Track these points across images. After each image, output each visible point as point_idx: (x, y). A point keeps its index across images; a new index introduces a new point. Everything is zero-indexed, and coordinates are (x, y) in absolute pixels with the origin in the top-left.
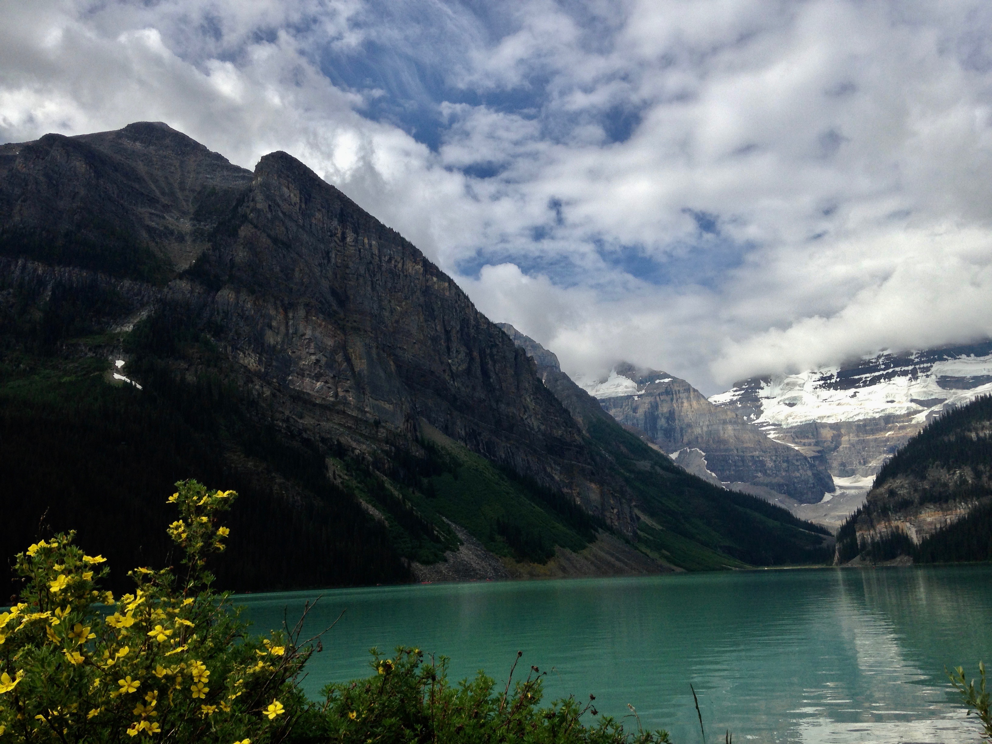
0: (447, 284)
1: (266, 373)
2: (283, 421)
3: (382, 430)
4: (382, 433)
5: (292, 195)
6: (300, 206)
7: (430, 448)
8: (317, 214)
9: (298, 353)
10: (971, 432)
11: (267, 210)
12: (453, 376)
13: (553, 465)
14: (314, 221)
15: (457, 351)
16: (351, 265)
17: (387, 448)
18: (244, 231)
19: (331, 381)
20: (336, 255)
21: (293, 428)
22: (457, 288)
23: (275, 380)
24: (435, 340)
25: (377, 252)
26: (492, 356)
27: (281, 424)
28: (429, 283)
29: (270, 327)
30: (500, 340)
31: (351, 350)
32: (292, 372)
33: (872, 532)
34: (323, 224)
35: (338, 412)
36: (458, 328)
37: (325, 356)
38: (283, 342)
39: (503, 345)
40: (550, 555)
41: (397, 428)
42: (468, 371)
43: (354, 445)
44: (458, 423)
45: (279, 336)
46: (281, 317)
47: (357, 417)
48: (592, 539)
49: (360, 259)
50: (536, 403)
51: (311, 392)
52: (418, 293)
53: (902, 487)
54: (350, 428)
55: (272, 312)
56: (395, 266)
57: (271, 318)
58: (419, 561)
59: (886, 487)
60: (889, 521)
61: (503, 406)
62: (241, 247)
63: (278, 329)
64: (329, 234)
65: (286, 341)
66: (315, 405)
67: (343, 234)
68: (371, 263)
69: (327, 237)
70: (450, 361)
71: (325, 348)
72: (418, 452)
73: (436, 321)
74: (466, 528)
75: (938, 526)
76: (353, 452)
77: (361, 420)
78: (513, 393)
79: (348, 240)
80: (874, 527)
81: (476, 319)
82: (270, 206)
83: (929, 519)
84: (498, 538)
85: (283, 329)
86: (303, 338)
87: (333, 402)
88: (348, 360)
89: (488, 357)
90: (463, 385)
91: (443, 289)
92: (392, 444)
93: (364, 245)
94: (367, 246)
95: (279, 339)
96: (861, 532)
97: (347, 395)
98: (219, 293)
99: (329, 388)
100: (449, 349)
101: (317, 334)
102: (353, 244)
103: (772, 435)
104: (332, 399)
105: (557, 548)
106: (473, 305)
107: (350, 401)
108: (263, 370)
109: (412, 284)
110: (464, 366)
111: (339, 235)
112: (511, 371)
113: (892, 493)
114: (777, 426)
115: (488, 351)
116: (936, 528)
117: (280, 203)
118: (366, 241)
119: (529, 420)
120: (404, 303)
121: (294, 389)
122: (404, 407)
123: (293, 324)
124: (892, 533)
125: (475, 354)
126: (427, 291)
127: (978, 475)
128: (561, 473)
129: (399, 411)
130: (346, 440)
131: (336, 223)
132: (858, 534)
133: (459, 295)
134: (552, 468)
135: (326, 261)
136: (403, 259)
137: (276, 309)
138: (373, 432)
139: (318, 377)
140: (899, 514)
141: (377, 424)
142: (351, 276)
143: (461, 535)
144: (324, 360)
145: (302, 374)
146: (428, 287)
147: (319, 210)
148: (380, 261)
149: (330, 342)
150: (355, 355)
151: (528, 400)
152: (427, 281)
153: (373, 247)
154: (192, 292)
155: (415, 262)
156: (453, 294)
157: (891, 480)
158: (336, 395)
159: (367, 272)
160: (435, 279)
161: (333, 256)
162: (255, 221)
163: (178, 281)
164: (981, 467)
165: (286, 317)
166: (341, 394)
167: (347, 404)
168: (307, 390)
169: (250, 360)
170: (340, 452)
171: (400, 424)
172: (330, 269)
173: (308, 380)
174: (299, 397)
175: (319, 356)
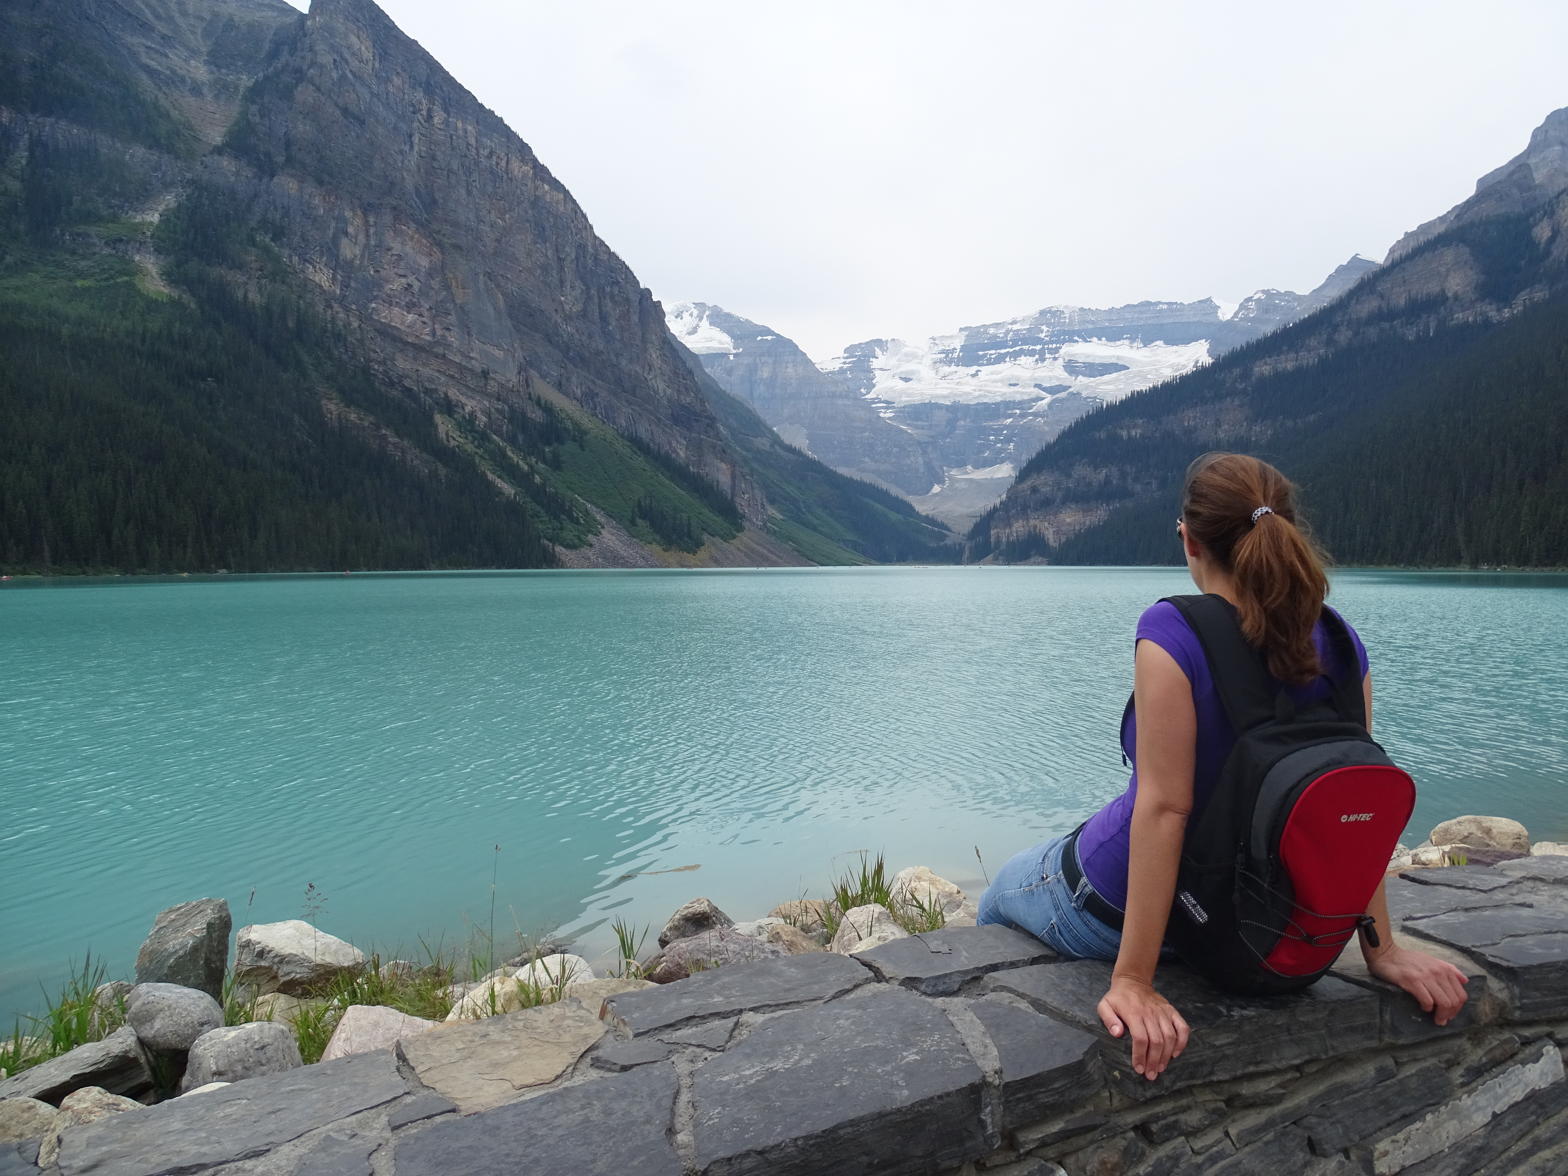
0: (562, 196)
1: (344, 297)
2: (379, 363)
3: (492, 383)
4: (492, 387)
5: (363, 48)
6: (374, 65)
7: (548, 409)
8: (395, 79)
9: (383, 273)
10: (1122, 429)
11: (332, 66)
12: (568, 318)
13: (679, 439)
14: (391, 89)
15: (571, 287)
16: (439, 156)
17: (500, 405)
18: (305, 94)
19: (426, 314)
20: (420, 139)
21: (391, 373)
22: (574, 201)
23: (354, 307)
24: (545, 269)
25: (473, 141)
26: (612, 296)
27: (376, 367)
28: (539, 193)
29: (346, 234)
30: (623, 276)
31: (451, 275)
32: (375, 298)
33: (1007, 531)
34: (404, 94)
35: (437, 356)
36: (573, 257)
37: (419, 280)
38: (363, 255)
39: (627, 283)
40: (699, 544)
41: (508, 381)
42: (584, 314)
43: (463, 399)
44: (574, 379)
45: (357, 248)
46: (358, 221)
47: (460, 364)
48: (741, 529)
49: (453, 149)
50: (663, 361)
51: (403, 328)
52: (526, 204)
53: (1046, 484)
54: (452, 377)
55: (348, 214)
56: (497, 164)
57: (345, 221)
58: (562, 545)
59: (1029, 483)
60: (1027, 519)
61: (624, 362)
62: (301, 117)
63: (356, 237)
64: (411, 109)
65: (366, 255)
66: (406, 343)
67: (429, 110)
68: (466, 156)
69: (409, 114)
70: (562, 299)
71: (419, 270)
72: (536, 415)
73: (548, 244)
74: (603, 509)
75: (1077, 528)
76: (463, 409)
77: (465, 368)
78: (637, 345)
79: (436, 120)
80: (1010, 526)
81: (594, 245)
82: (335, 60)
83: (1068, 520)
84: (639, 521)
85: (361, 238)
86: (390, 253)
87: (430, 342)
88: (447, 287)
89: (608, 297)
90: (577, 331)
91: (557, 202)
92: (505, 401)
93: (456, 129)
94: (461, 132)
95: (358, 252)
96: (996, 531)
97: (447, 333)
98: (275, 180)
99: (424, 323)
100: (562, 282)
101: (408, 249)
102: (442, 127)
103: (884, 414)
104: (428, 338)
105: (705, 537)
106: (591, 227)
107: (452, 342)
108: (338, 292)
109: (519, 191)
110: (578, 308)
111: (424, 113)
112: (635, 318)
113: (1034, 490)
114: (891, 405)
115: (608, 289)
116: (1074, 529)
117: (347, 56)
118: (460, 125)
119: (653, 381)
120: (507, 216)
121: (378, 321)
122: (516, 354)
123: (375, 233)
124: (1030, 532)
125: (593, 292)
126: (536, 202)
127: (1123, 475)
128: (687, 448)
129: (511, 360)
130: (453, 393)
131: (422, 94)
132: (993, 532)
133: (576, 212)
134: (678, 442)
135: (407, 148)
136: (507, 155)
137: (353, 209)
138: (481, 384)
139: (410, 307)
140: (1038, 513)
141: (485, 374)
142: (439, 171)
143: (600, 517)
144: (416, 285)
145: (389, 302)
146: (537, 197)
147: (398, 73)
148: (478, 155)
149: (424, 262)
150: (457, 282)
151: (654, 355)
152: (536, 188)
153: (469, 134)
154: (237, 174)
155: (522, 161)
156: (569, 210)
157: (1035, 476)
158: (433, 333)
159: (461, 168)
160: (546, 187)
161: (417, 141)
162: (317, 81)
163: (216, 157)
164: (1128, 468)
165: (366, 223)
166: (439, 332)
167: (448, 346)
168: (396, 323)
169: (322, 277)
170: (449, 408)
171: (511, 377)
172: (413, 160)
173: (396, 310)
174: (386, 332)
175: (411, 279)
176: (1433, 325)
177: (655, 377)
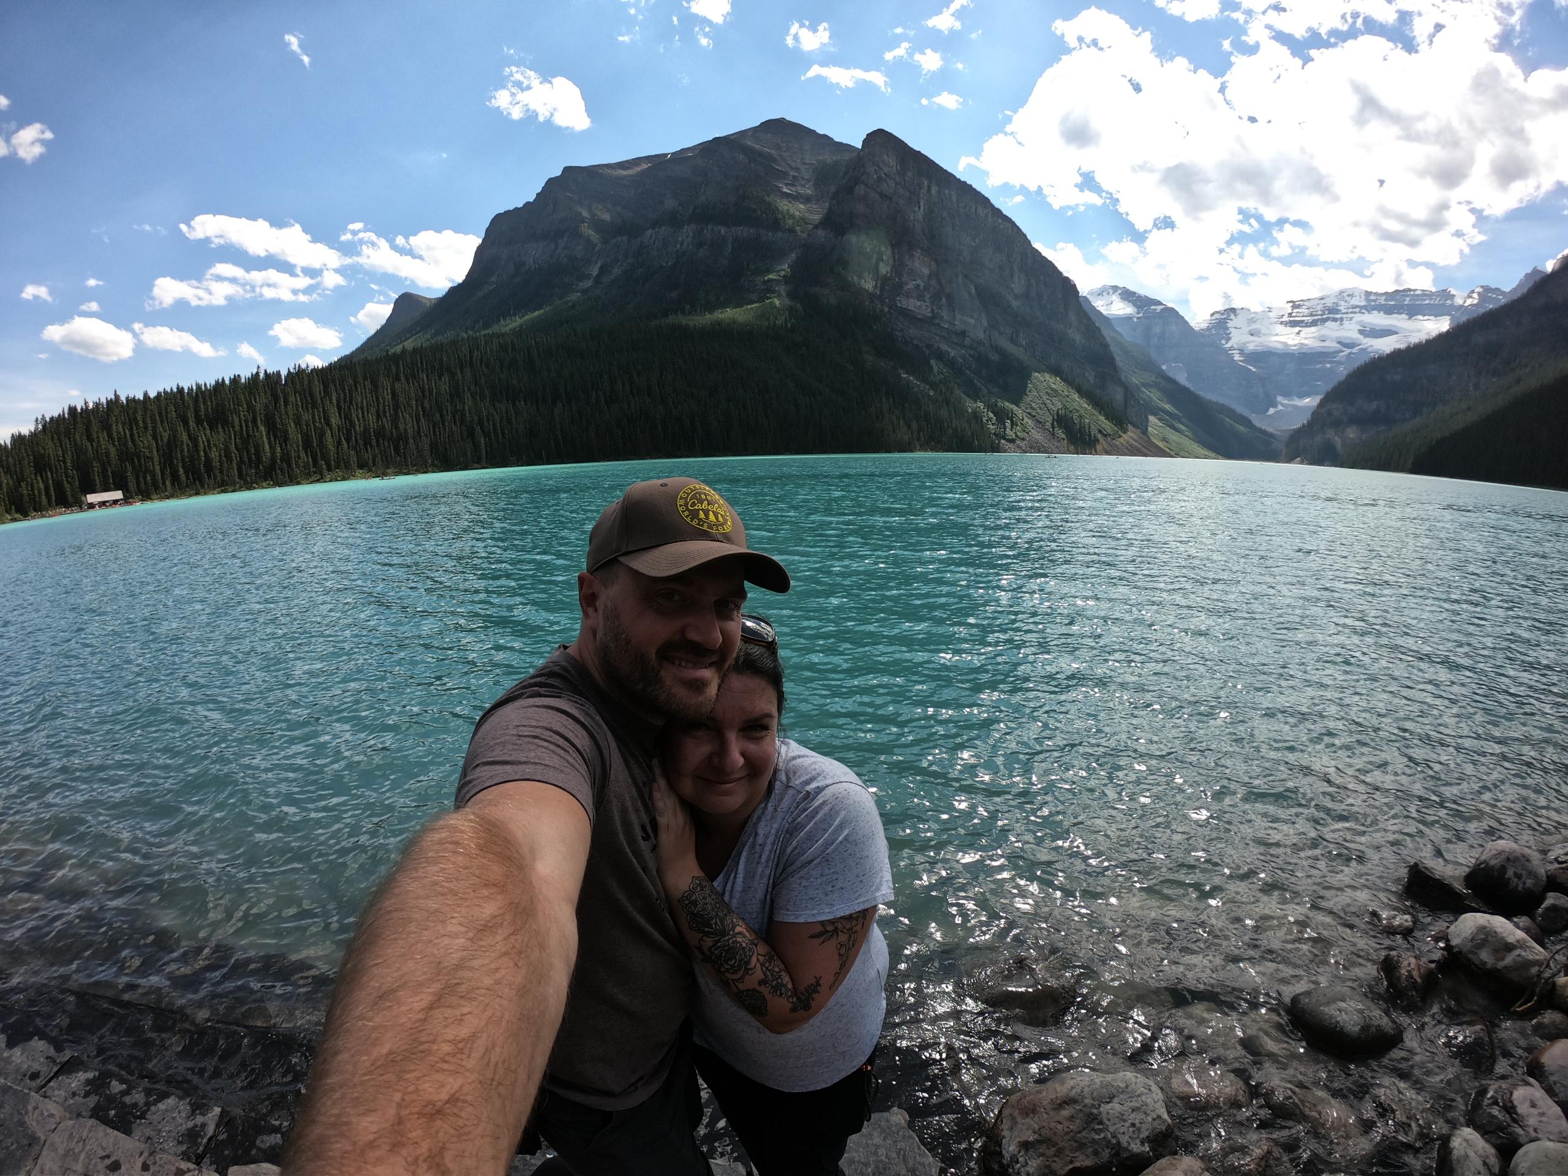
0: (1011, 226)
1: (881, 295)
2: (899, 331)
3: (967, 339)
4: (967, 342)
5: (890, 160)
6: (897, 168)
7: (1003, 353)
8: (910, 173)
9: (903, 280)
11: (874, 173)
14: (907, 179)
16: (935, 210)
17: (972, 352)
19: (928, 300)
20: (924, 203)
21: (906, 337)
23: (887, 300)
24: (1001, 268)
25: (955, 200)
27: (898, 334)
28: (995, 224)
29: (882, 260)
30: (1051, 271)
31: (942, 277)
32: (899, 294)
33: (1311, 441)
34: (914, 180)
35: (934, 325)
36: (1019, 261)
37: (924, 282)
38: (892, 271)
39: (1054, 275)
40: (1096, 440)
41: (978, 337)
43: (949, 350)
45: (889, 267)
46: (889, 253)
47: (948, 329)
48: (1126, 431)
49: (943, 206)
50: (1077, 322)
51: (915, 310)
52: (988, 232)
53: (1337, 410)
54: (943, 337)
55: (883, 249)
56: (969, 210)
58: (1005, 439)
59: (1326, 409)
60: (1324, 434)
62: (858, 202)
63: (888, 261)
64: (918, 187)
65: (894, 271)
66: (916, 319)
67: (929, 187)
68: (951, 209)
69: (917, 190)
71: (923, 276)
72: (994, 357)
73: (1003, 254)
74: (1034, 416)
76: (949, 355)
77: (951, 331)
78: (1060, 312)
79: (933, 192)
80: (1313, 438)
81: (1032, 253)
82: (875, 170)
83: (1351, 436)
85: (891, 261)
86: (907, 268)
87: (930, 317)
88: (940, 284)
89: (1042, 283)
91: (1006, 228)
92: (975, 350)
93: (945, 195)
94: (947, 197)
95: (889, 270)
97: (940, 311)
98: (845, 237)
99: (927, 306)
100: (1012, 276)
101: (917, 265)
102: (937, 195)
103: (1237, 357)
104: (929, 315)
106: (1028, 241)
107: (943, 315)
108: (878, 293)
109: (982, 225)
111: (926, 188)
112: (1059, 295)
114: (1242, 352)
116: (1355, 442)
117: (882, 166)
118: (946, 192)
119: (1071, 336)
120: (977, 239)
121: (900, 307)
122: (984, 321)
123: (899, 257)
124: (1325, 443)
126: (994, 230)
128: (1095, 377)
129: (980, 325)
130: (943, 346)
131: (924, 179)
132: (1301, 442)
133: (1020, 235)
134: (1089, 373)
135: (917, 209)
136: (975, 205)
138: (961, 340)
139: (919, 297)
140: (1332, 429)
141: (963, 334)
142: (935, 219)
143: (1031, 421)
144: (922, 285)
145: (907, 296)
146: (994, 227)
147: (911, 170)
148: (958, 208)
150: (946, 280)
151: (1071, 319)
152: (994, 222)
153: (952, 197)
154: (826, 237)
155: (984, 207)
156: (1015, 234)
157: (1330, 404)
159: (948, 215)
160: (1000, 220)
161: (922, 204)
163: (816, 230)
165: (893, 253)
166: (935, 311)
167: (942, 318)
168: (911, 308)
169: (868, 284)
170: (940, 356)
171: (981, 335)
172: (921, 214)
173: (911, 300)
174: (905, 313)
175: (919, 282)
177: (1074, 333)
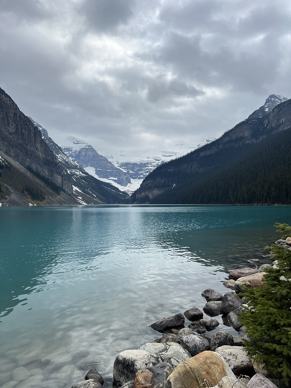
10: (168, 169)
12: (10, 134)
13: (46, 169)
15: (11, 125)
26: (25, 128)
33: (140, 195)
36: (12, 116)
42: (16, 132)
44: (11, 151)
48: (59, 194)
50: (41, 147)
59: (145, 183)
61: (29, 147)
70: (8, 128)
74: (14, 188)
75: (157, 194)
78: (33, 142)
81: (19, 113)
83: (155, 192)
90: (13, 137)
91: (7, 101)
100: (8, 123)
103: (116, 165)
105: (46, 196)
106: (18, 108)
110: (14, 130)
112: (32, 135)
113: (147, 185)
125: (19, 127)
128: (48, 172)
132: (137, 196)
140: (148, 191)
143: (12, 191)
146: (0, 99)
152: (0, 96)
156: (11, 103)
157: (147, 181)
176: (241, 144)
177: (39, 152)
